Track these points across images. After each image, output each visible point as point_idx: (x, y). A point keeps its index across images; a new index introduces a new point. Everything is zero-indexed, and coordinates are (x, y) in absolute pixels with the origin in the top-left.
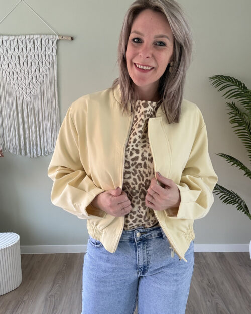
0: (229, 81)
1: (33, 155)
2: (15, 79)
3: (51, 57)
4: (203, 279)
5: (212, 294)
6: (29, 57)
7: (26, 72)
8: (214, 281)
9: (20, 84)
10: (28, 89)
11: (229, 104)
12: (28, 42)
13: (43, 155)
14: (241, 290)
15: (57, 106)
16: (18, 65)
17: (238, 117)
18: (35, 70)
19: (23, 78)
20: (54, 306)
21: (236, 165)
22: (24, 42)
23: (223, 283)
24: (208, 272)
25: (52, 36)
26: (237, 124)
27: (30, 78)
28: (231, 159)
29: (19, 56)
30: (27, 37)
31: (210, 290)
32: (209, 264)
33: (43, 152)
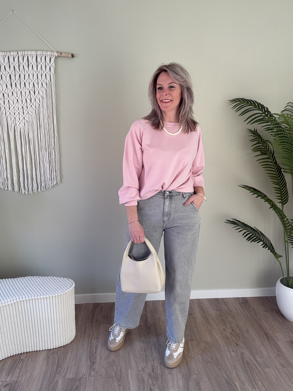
0: (251, 105)
1: (28, 190)
2: (6, 102)
3: (48, 77)
4: (226, 328)
5: (236, 343)
6: (22, 77)
7: (19, 93)
8: (237, 329)
9: (12, 108)
10: (21, 114)
11: (251, 131)
12: (21, 59)
13: (39, 190)
14: (267, 337)
15: (56, 134)
16: (9, 86)
17: (261, 145)
18: (30, 92)
19: (15, 101)
20: (58, 363)
21: (259, 198)
22: (16, 59)
23: (247, 332)
24: (230, 320)
25: (49, 53)
26: (259, 153)
27: (24, 101)
28: (254, 191)
29: (10, 75)
30: (19, 53)
31: (234, 339)
32: (231, 311)
33: (39, 188)
